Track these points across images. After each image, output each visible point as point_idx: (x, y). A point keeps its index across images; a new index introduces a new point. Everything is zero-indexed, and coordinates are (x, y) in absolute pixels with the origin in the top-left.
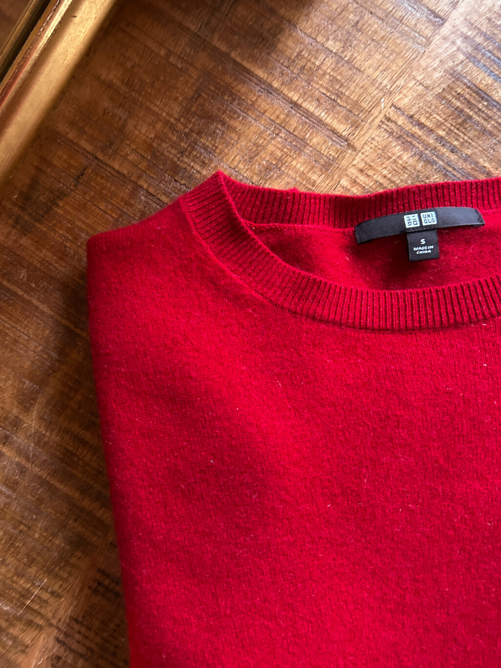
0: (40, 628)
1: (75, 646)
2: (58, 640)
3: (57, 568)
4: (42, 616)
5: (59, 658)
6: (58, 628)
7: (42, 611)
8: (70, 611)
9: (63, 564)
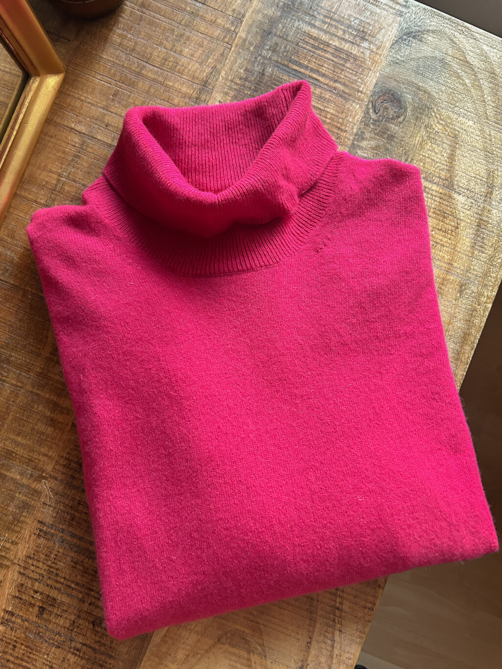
0: (7, 567)
1: (31, 575)
2: (20, 573)
3: (13, 526)
4: (8, 559)
5: (22, 585)
6: (19, 565)
7: (7, 556)
8: (24, 553)
9: (16, 523)
